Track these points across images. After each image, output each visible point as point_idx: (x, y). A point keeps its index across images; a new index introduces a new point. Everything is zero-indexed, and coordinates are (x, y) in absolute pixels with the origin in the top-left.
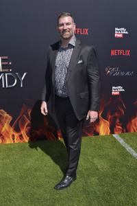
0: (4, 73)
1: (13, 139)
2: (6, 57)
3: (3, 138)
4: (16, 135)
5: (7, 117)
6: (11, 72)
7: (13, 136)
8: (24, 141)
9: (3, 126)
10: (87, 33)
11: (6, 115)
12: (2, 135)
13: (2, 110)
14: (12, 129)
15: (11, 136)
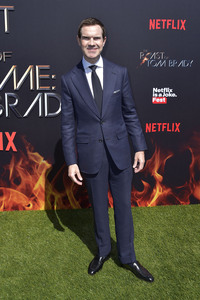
0: (43, 92)
1: (53, 203)
2: (47, 67)
3: (35, 200)
4: (57, 197)
5: (44, 165)
6: (53, 91)
7: (52, 197)
8: (71, 208)
9: (37, 180)
10: (183, 26)
11: (42, 161)
12: (33, 195)
13: (36, 154)
14: (50, 186)
15: (48, 197)
